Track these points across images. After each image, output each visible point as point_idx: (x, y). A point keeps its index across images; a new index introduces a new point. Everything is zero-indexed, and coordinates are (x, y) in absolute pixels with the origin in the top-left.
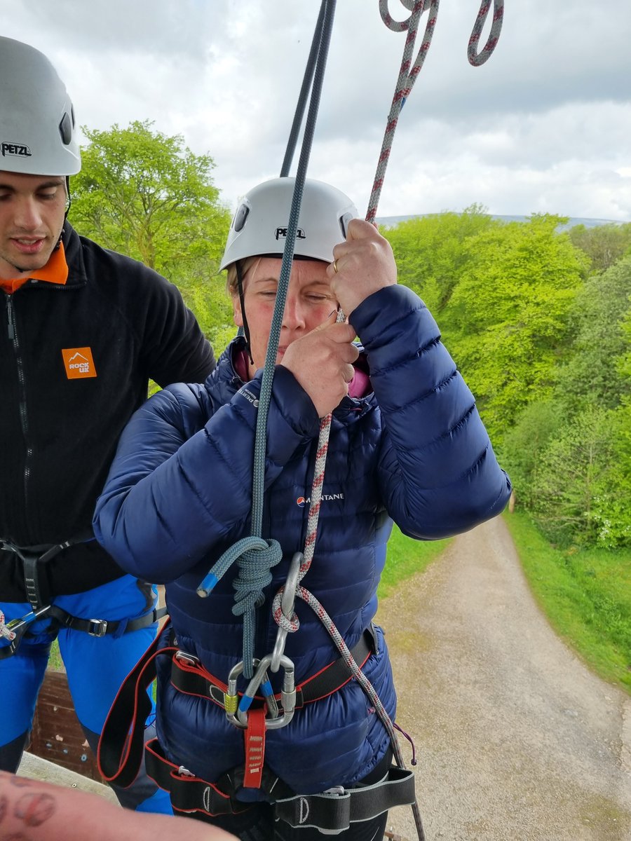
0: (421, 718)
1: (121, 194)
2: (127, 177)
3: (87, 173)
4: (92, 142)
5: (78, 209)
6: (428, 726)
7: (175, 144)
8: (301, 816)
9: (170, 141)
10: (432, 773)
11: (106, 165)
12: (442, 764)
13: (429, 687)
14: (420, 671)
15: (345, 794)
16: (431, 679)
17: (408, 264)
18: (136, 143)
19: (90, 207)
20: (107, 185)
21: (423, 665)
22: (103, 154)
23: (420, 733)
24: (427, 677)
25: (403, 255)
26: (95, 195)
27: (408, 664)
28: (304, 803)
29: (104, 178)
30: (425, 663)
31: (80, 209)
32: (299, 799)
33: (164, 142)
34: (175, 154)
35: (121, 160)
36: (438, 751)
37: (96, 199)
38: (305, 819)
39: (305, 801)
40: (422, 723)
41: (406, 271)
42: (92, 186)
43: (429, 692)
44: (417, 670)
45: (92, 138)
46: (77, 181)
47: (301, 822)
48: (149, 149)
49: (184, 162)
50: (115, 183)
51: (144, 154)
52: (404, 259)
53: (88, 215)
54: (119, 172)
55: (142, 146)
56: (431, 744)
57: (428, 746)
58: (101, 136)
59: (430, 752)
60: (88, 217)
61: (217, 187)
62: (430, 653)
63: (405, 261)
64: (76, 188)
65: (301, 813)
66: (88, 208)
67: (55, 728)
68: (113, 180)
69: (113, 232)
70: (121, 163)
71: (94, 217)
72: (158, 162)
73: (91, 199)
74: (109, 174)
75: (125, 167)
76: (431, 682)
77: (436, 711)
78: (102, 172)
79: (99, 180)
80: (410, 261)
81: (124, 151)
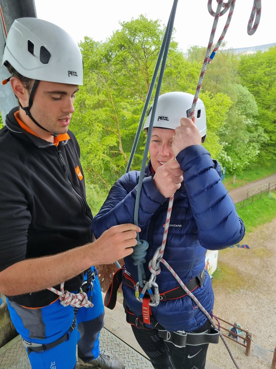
0: (265, 286)
1: (135, 50)
2: (138, 41)
3: (121, 42)
4: (122, 27)
5: (117, 59)
6: (268, 290)
7: (158, 23)
8: (167, 338)
9: (156, 22)
10: (269, 310)
11: (128, 37)
12: (274, 307)
13: (270, 274)
14: (266, 266)
15: (185, 334)
16: (271, 270)
17: (273, 70)
18: (141, 25)
19: (122, 58)
20: (129, 47)
21: (268, 264)
22: (127, 32)
23: (264, 293)
24: (269, 269)
25: (271, 66)
26: (124, 52)
27: (260, 263)
28: (169, 333)
29: (127, 44)
30: (269, 263)
31: (118, 59)
32: (167, 332)
33: (153, 23)
34: (158, 28)
35: (135, 34)
36: (272, 302)
37: (124, 54)
38: (169, 339)
39: (169, 332)
40: (265, 289)
41: (272, 74)
42: (123, 48)
43: (270, 276)
44: (264, 266)
45: (123, 25)
46: (117, 46)
47: (167, 340)
48: (146, 27)
49: (162, 32)
50: (132, 45)
51: (144, 30)
52: (271, 68)
53: (121, 61)
54: (134, 40)
55: (143, 26)
56: (269, 298)
57: (267, 298)
58: (126, 24)
59: (268, 301)
60: (121, 62)
61: (177, 42)
62: (271, 259)
63: (272, 68)
64: (117, 49)
65: (167, 336)
66: (121, 58)
67: (112, 270)
68: (132, 44)
69: (132, 68)
70: (135, 35)
71: (124, 62)
72: (150, 33)
73: (123, 54)
74: (130, 41)
75: (136, 37)
76: (271, 271)
77: (273, 285)
78: (127, 41)
79: (125, 45)
80: (274, 69)
81: (136, 30)
